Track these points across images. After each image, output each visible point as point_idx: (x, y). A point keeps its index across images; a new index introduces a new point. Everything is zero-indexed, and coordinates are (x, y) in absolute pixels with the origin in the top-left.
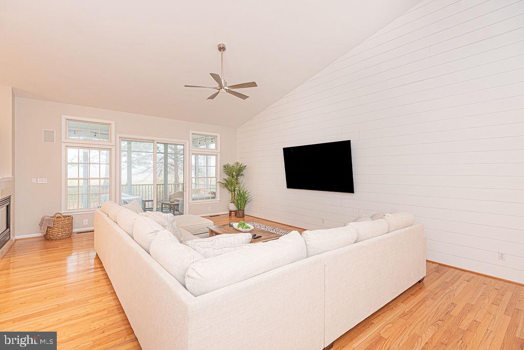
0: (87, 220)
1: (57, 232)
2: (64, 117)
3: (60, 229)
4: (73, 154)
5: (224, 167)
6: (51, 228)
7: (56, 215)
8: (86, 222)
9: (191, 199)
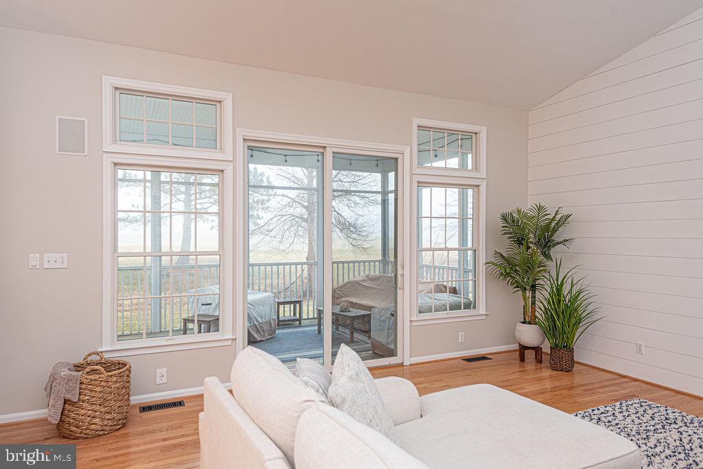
0: (164, 371)
1: (90, 415)
2: (108, 82)
3: (97, 408)
4: (131, 197)
5: (504, 218)
6: (73, 404)
7: (89, 359)
8: (161, 375)
9: (415, 310)
